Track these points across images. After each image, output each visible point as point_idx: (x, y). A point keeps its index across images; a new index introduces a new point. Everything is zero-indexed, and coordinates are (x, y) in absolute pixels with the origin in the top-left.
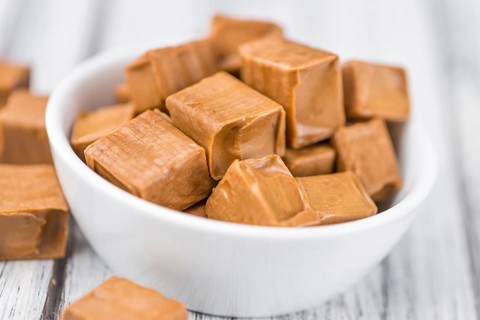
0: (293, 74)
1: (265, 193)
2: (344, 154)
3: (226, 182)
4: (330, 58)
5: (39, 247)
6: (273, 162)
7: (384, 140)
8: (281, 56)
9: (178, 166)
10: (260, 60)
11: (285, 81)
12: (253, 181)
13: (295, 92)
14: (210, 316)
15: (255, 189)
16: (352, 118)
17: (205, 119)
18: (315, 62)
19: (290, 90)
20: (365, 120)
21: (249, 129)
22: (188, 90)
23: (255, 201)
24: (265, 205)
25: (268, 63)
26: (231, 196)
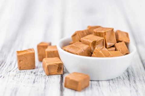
0: (105, 32)
1: (103, 52)
2: (117, 48)
3: (95, 52)
4: (112, 29)
5: (58, 72)
6: (103, 48)
7: (125, 45)
8: (102, 30)
9: (85, 49)
10: (98, 31)
11: (104, 34)
12: (100, 50)
13: (106, 36)
14: (94, 81)
15: (101, 52)
16: (118, 41)
17: (89, 41)
18: (109, 30)
19: (105, 36)
20: (121, 41)
21: (98, 42)
22: (85, 37)
23: (101, 54)
24: (103, 54)
25: (100, 32)
26: (96, 54)
